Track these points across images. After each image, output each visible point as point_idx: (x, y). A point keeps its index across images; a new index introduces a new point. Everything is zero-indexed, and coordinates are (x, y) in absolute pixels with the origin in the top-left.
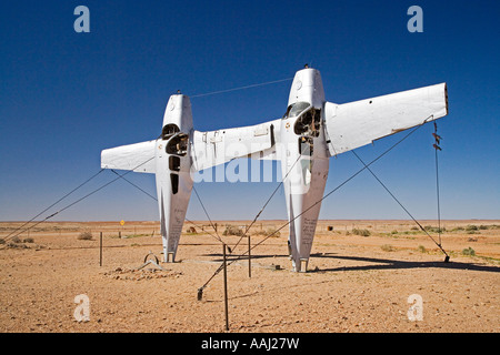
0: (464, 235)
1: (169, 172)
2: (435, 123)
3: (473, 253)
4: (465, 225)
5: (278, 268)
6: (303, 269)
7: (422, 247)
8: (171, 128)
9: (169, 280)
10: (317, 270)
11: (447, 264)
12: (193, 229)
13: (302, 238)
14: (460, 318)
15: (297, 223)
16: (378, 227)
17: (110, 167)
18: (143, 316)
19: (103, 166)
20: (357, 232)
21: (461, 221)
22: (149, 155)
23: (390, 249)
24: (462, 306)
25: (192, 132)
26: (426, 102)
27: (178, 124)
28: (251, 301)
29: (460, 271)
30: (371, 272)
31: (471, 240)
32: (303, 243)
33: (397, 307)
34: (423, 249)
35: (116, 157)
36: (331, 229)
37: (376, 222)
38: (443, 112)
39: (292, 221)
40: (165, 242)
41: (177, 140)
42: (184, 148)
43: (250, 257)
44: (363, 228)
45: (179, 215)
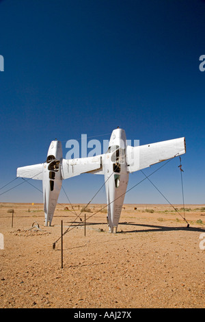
0: (199, 212)
1: (49, 180)
2: (180, 157)
3: (201, 222)
4: (200, 207)
5: (102, 230)
6: (114, 231)
7: (177, 219)
8: (51, 157)
9: (43, 237)
10: (122, 232)
11: (188, 228)
12: (67, 208)
13: (114, 215)
14: (188, 261)
15: (112, 205)
16: (159, 208)
17: (21, 176)
18: (20, 258)
19: (18, 176)
20: (147, 211)
21: (199, 205)
22: (40, 170)
23: (161, 220)
24: (191, 253)
25: (61, 159)
26: (175, 146)
27: (55, 155)
28: (82, 250)
29: (194, 232)
30: (150, 233)
31: (202, 215)
32: (114, 218)
33: (157, 254)
34: (178, 220)
35: (24, 171)
36: (136, 209)
37: (159, 205)
38: (183, 152)
39: (109, 204)
40: (46, 215)
41: (54, 163)
42: (57, 168)
43: (85, 224)
44: (151, 209)
45: (54, 202)
